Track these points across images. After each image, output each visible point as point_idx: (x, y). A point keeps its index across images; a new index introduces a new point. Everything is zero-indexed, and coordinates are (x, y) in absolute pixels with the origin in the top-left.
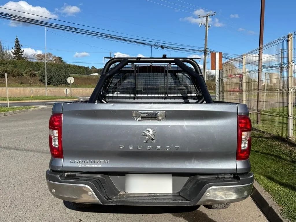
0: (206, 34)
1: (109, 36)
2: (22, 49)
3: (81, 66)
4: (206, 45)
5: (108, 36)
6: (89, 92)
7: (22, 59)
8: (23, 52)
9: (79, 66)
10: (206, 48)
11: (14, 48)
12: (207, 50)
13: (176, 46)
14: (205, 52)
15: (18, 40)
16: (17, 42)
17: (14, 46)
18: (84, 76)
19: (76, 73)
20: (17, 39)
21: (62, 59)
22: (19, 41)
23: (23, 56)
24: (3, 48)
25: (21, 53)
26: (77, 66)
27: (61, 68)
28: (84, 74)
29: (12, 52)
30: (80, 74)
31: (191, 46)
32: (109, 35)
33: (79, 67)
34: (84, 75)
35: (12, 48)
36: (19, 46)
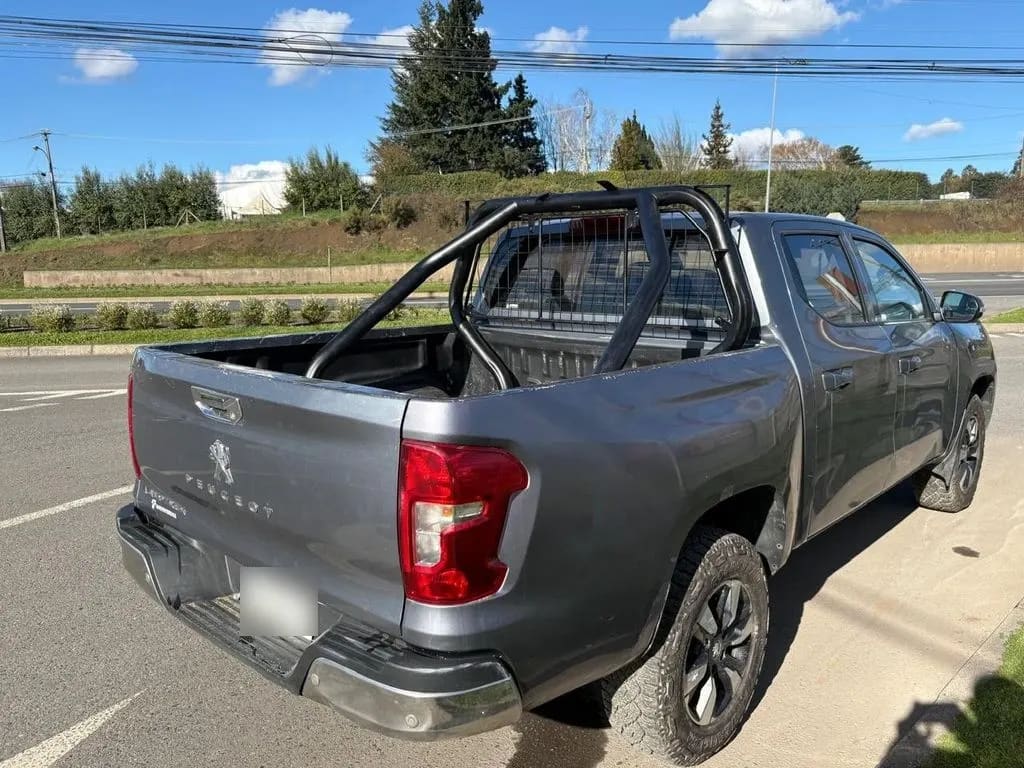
1: (933, 68)
2: (729, 136)
3: (905, 171)
5: (931, 68)
6: (920, 257)
7: (727, 163)
8: (730, 144)
9: (896, 173)
11: (708, 135)
15: (720, 112)
16: (718, 117)
17: (707, 129)
18: (911, 204)
19: (882, 198)
20: (718, 108)
21: (858, 153)
22: (722, 115)
23: (731, 156)
24: (682, 138)
25: (725, 146)
26: (890, 173)
27: (830, 185)
28: (914, 198)
29: (702, 147)
30: (900, 198)
32: (934, 62)
33: (898, 176)
34: (911, 202)
35: (704, 136)
36: (721, 129)
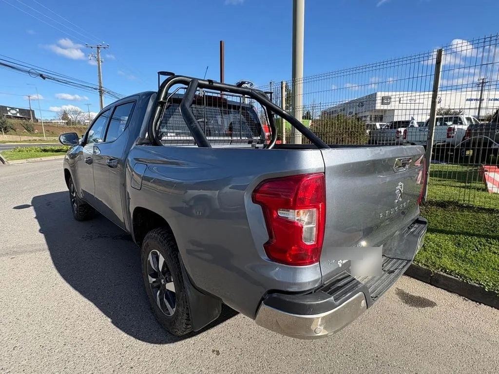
0: (99, 73)
4: (100, 83)
10: (102, 87)
12: (102, 88)
13: (62, 78)
14: (101, 91)
31: (82, 81)
